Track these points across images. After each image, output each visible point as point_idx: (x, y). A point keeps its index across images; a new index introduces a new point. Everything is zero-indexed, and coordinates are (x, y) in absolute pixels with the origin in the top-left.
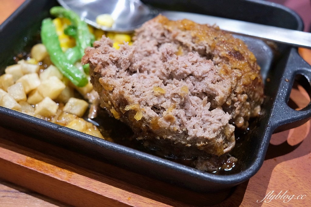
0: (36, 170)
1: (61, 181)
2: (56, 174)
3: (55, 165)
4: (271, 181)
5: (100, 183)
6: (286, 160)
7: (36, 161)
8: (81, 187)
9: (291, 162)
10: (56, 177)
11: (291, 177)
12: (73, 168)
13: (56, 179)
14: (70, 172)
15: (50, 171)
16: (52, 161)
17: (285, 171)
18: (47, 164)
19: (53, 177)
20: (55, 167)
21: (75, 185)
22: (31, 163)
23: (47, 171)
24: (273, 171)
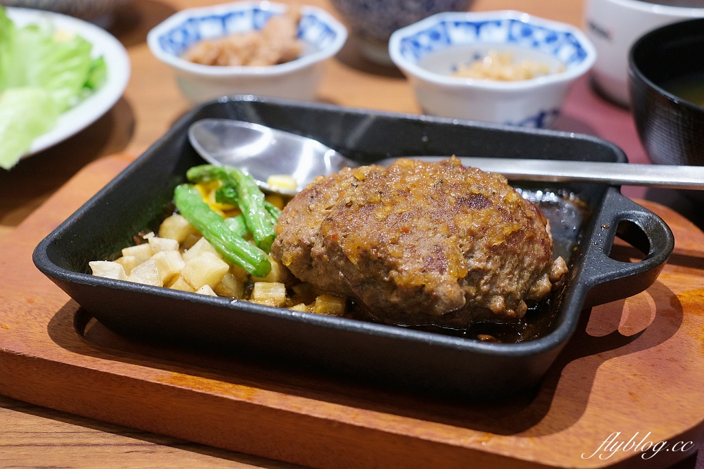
0: (190, 389)
1: (236, 402)
2: (227, 391)
3: (222, 381)
4: (596, 383)
5: (303, 399)
6: (618, 355)
7: (189, 377)
8: (271, 406)
9: (628, 357)
10: (225, 396)
11: (630, 377)
12: (253, 383)
13: (226, 398)
14: (249, 388)
15: (216, 388)
16: (217, 375)
17: (619, 369)
18: (209, 380)
19: (220, 395)
20: (223, 383)
21: (261, 404)
22: (181, 380)
23: (210, 389)
24: (598, 370)
